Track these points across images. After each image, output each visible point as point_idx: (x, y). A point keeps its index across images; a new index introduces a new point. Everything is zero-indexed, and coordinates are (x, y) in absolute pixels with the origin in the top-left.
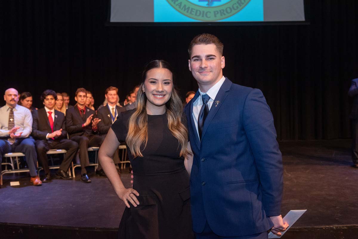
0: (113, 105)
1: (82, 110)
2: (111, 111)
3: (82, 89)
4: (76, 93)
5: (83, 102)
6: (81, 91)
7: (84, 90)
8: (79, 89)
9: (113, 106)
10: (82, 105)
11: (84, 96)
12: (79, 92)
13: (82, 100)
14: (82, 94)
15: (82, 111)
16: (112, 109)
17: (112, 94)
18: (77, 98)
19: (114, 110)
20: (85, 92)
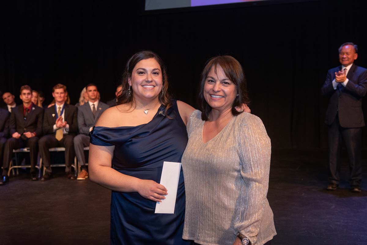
0: (59, 103)
1: (27, 108)
2: (58, 110)
3: (26, 86)
4: (20, 91)
5: (28, 100)
6: (26, 88)
7: (28, 87)
8: (23, 87)
9: (60, 105)
10: (27, 103)
11: (28, 94)
12: (22, 90)
13: (26, 97)
14: (25, 91)
15: (27, 110)
16: (59, 108)
17: (59, 93)
18: (22, 96)
19: (61, 109)
20: (29, 89)
